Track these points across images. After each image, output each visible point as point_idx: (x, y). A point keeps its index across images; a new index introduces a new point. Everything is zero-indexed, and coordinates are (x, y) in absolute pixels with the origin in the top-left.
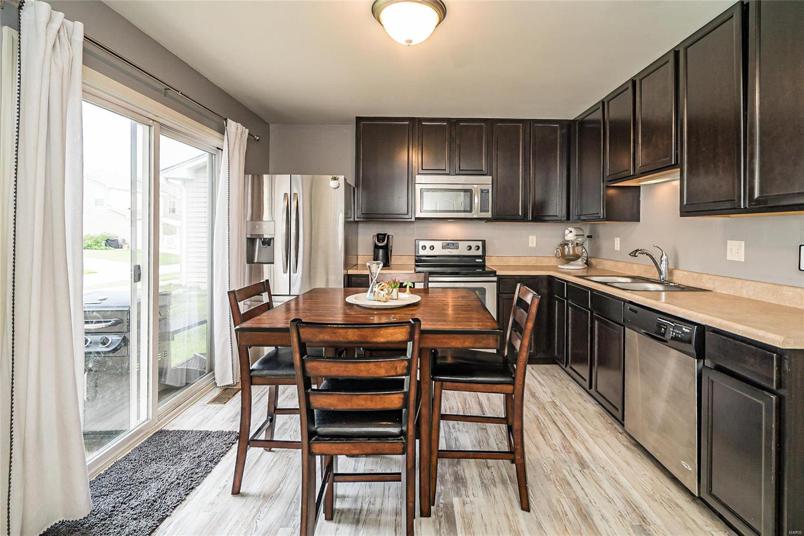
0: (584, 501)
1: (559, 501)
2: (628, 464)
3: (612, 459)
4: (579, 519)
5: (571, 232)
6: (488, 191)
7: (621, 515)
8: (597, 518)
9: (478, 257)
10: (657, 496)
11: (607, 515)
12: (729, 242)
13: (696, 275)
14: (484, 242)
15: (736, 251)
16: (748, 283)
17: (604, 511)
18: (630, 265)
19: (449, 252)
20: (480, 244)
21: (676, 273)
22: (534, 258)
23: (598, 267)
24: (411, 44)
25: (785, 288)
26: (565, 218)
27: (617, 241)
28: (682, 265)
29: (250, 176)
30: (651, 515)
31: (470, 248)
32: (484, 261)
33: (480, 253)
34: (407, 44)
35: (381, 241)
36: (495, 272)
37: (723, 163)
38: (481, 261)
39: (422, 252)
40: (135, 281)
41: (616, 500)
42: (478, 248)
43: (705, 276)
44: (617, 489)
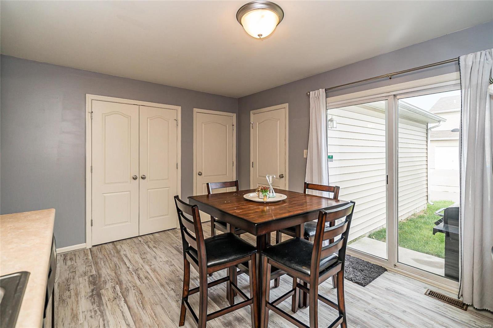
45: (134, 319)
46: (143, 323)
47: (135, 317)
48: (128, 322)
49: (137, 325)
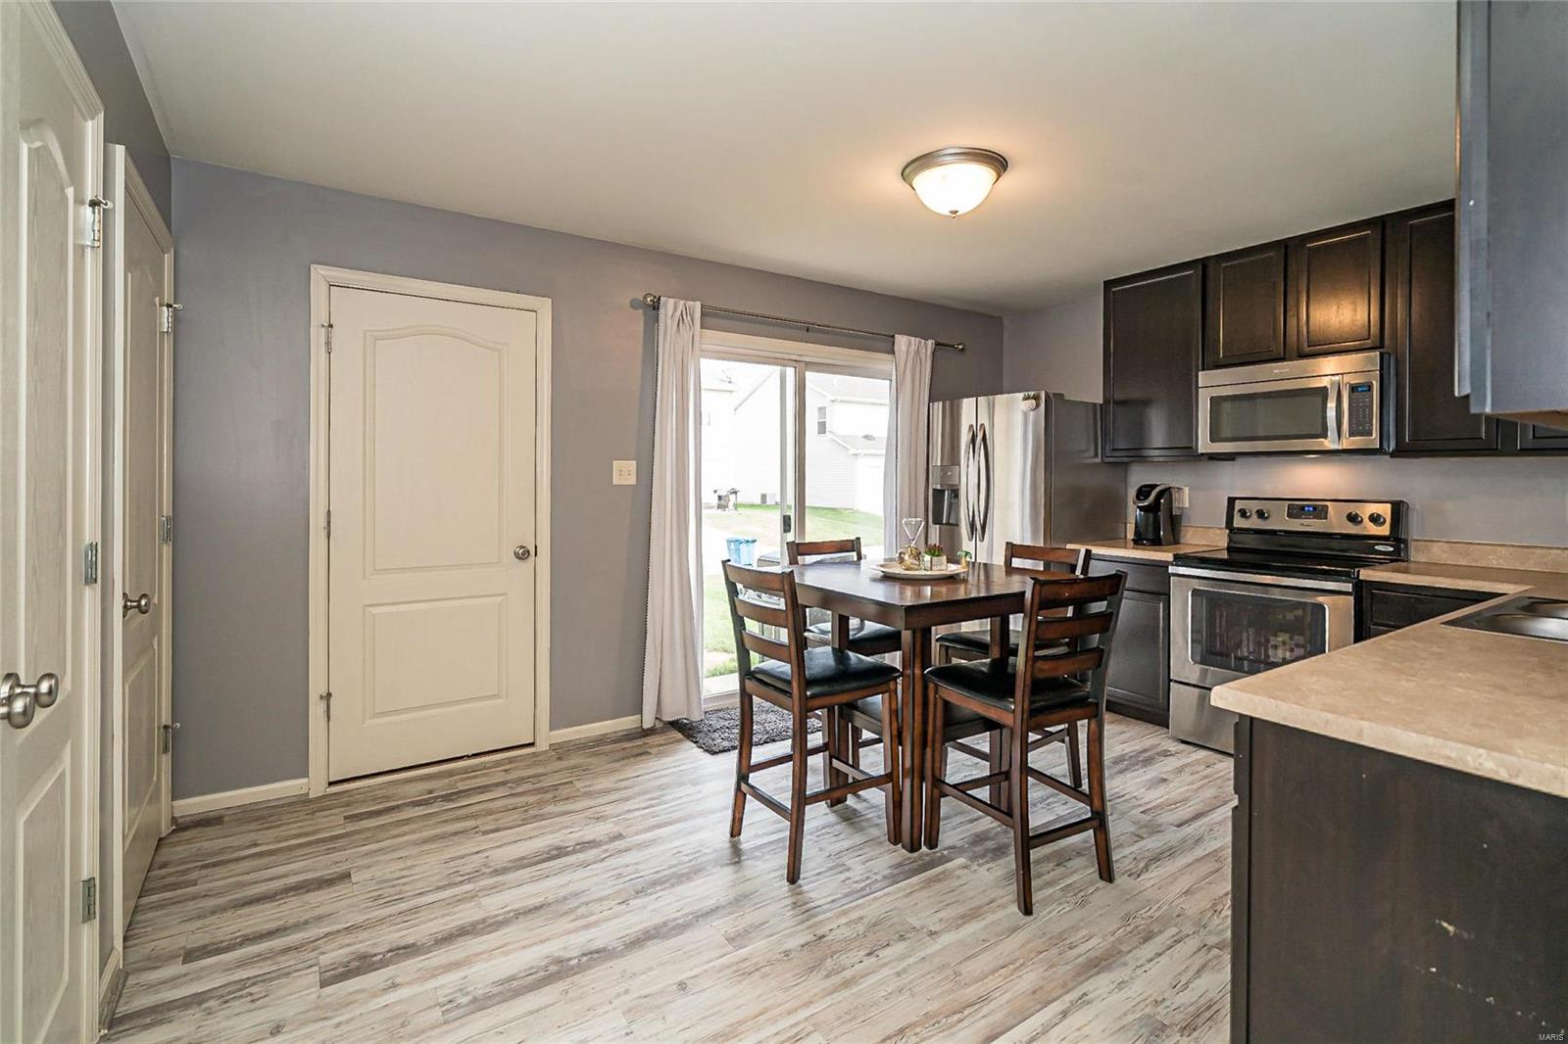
29: (941, 403)
40: (785, 531)
45: (1038, 1007)
46: (1044, 983)
47: (1027, 1009)
48: (1054, 1017)
49: (1054, 995)
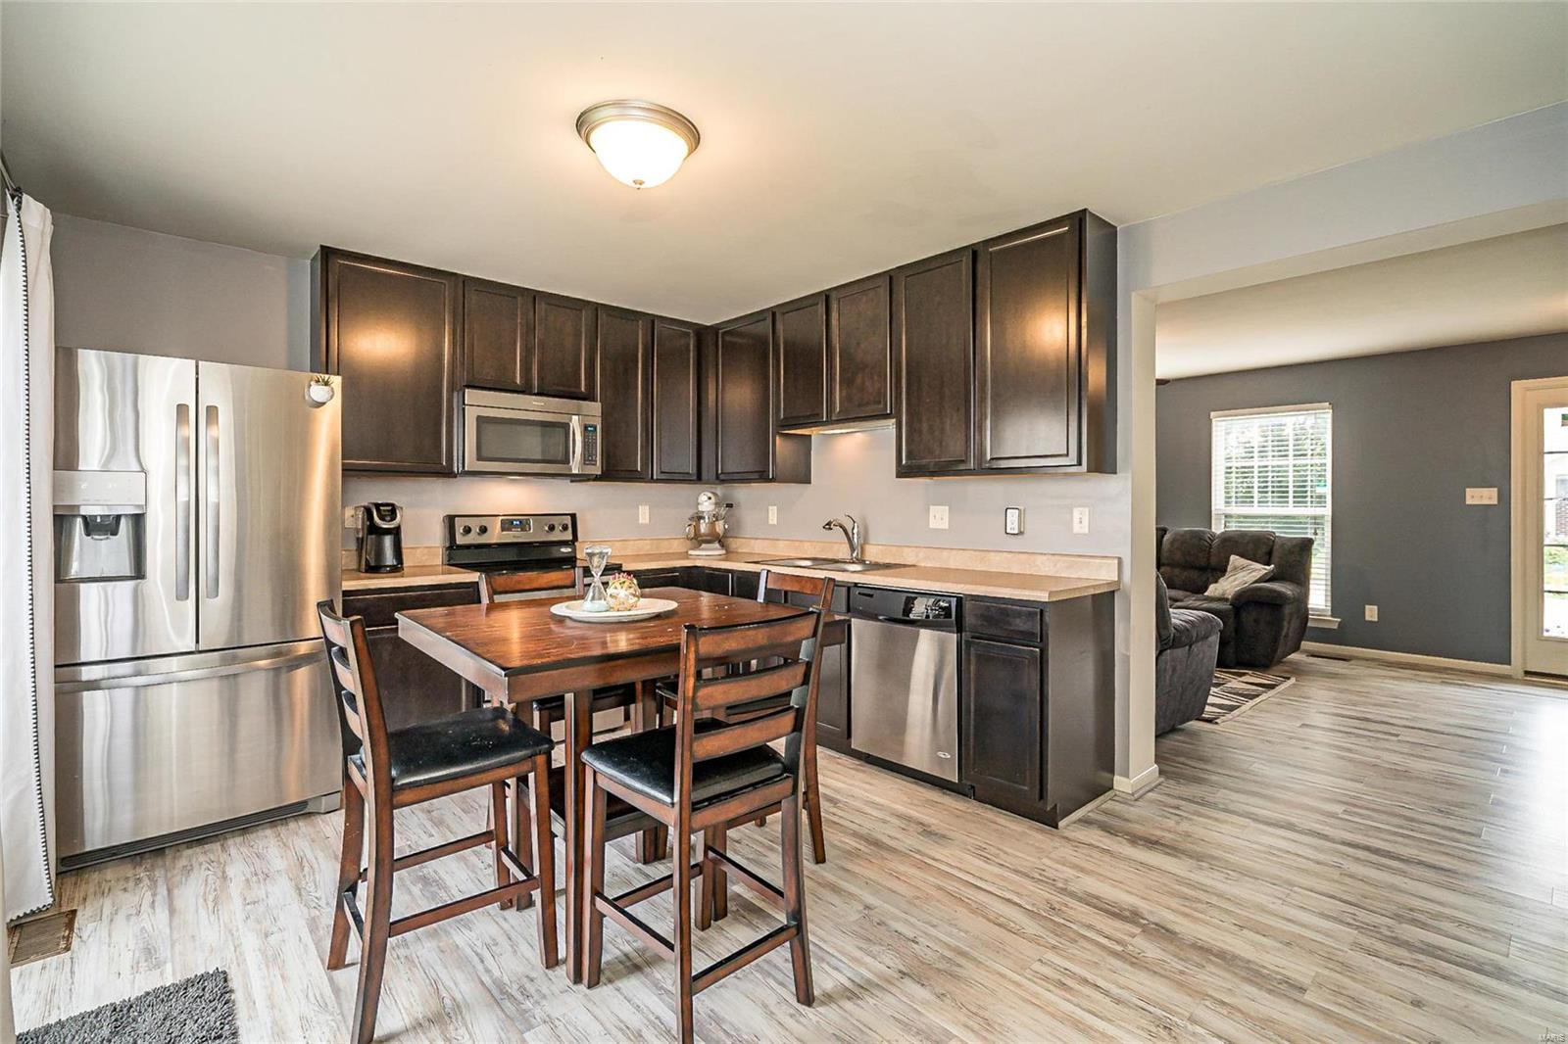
0: (864, 832)
1: (841, 841)
2: (870, 784)
3: (851, 785)
4: (872, 847)
5: (710, 498)
6: (595, 428)
7: (904, 829)
8: (886, 840)
9: (565, 543)
10: (915, 802)
11: (892, 834)
12: (931, 507)
13: (894, 549)
14: (573, 516)
15: (939, 517)
16: (954, 552)
17: (887, 832)
18: (797, 544)
19: (514, 537)
20: (568, 521)
21: (868, 548)
22: (648, 542)
23: (740, 551)
24: (642, 187)
25: (992, 554)
26: (695, 478)
27: (773, 511)
28: (872, 540)
30: (926, 819)
31: (552, 528)
32: (574, 550)
33: (568, 536)
34: (633, 185)
35: (388, 518)
36: (621, 565)
37: (951, 419)
38: (570, 550)
39: (460, 540)
41: (888, 819)
42: (565, 528)
43: (906, 549)
44: (880, 809)
